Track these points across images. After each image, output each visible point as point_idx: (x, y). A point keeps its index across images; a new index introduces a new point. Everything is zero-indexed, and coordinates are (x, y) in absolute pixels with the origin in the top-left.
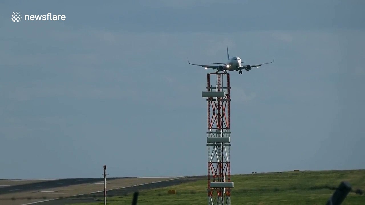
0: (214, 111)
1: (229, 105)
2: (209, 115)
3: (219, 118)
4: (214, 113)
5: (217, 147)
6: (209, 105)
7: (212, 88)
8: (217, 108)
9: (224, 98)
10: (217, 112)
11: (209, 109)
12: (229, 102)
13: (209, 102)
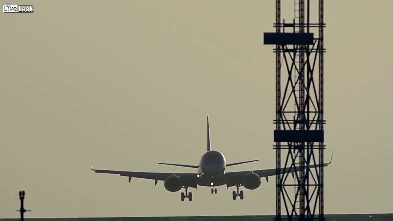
0: (290, 73)
1: (321, 61)
2: (278, 83)
3: (301, 90)
4: (290, 79)
5: (297, 151)
6: (278, 62)
7: (286, 25)
8: (296, 67)
9: (311, 47)
10: (295, 76)
11: (278, 69)
12: (322, 55)
13: (278, 56)
